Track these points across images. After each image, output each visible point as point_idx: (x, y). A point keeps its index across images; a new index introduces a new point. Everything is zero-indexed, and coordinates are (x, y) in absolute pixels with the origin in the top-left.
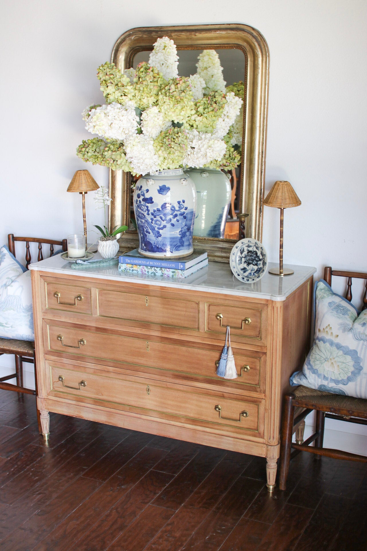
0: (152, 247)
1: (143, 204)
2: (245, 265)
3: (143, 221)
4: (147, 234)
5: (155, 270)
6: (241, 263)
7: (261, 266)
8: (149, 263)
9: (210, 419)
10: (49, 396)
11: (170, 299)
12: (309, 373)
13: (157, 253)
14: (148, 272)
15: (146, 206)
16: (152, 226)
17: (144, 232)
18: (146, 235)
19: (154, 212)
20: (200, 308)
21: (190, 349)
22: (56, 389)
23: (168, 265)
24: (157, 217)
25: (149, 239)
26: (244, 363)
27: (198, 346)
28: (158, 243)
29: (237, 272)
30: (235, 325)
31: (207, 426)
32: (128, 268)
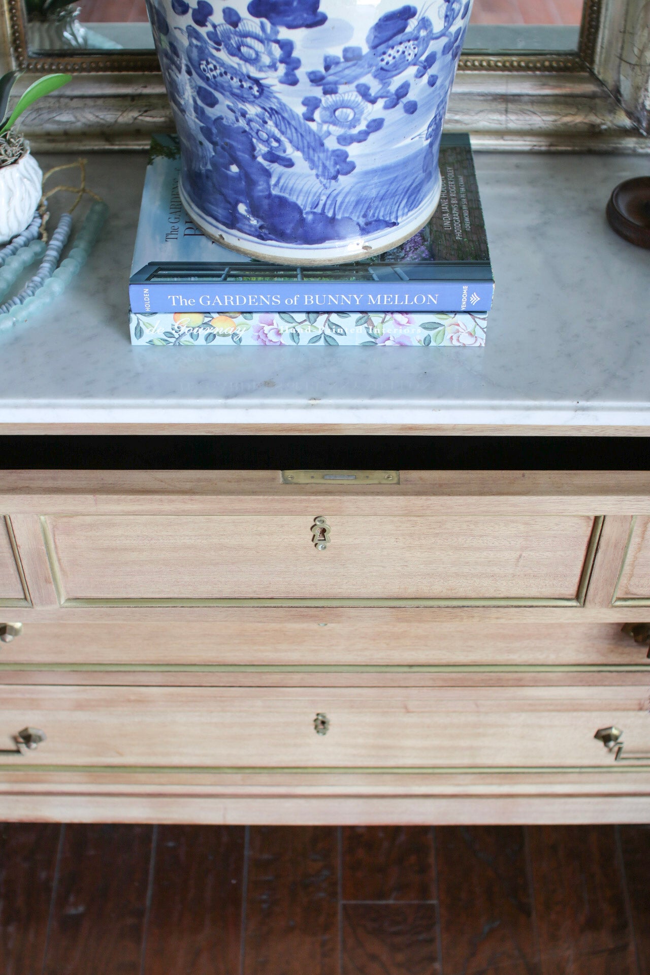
0: (302, 220)
1: (258, 31)
3: (253, 110)
4: (276, 168)
5: (332, 325)
8: (301, 300)
14: (295, 336)
15: (277, 42)
16: (310, 131)
17: (254, 157)
18: (268, 174)
19: (327, 68)
23: (402, 299)
24: (342, 88)
25: (282, 190)
28: (335, 201)
32: (184, 329)
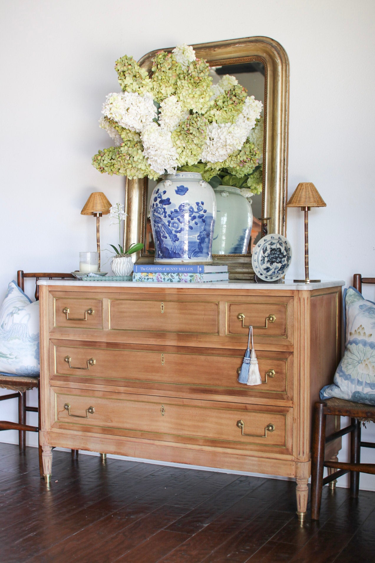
0: (169, 253)
1: (160, 206)
2: (268, 265)
3: (160, 225)
4: (164, 239)
5: (172, 276)
6: (264, 263)
7: (286, 262)
8: (166, 269)
9: (231, 438)
10: (53, 429)
11: (188, 302)
12: (342, 381)
13: (174, 259)
14: (164, 279)
15: (163, 208)
16: (169, 229)
17: (161, 238)
18: (163, 241)
19: (171, 213)
20: (220, 309)
21: (209, 357)
22: (61, 419)
23: (186, 269)
24: (174, 219)
25: (166, 245)
26: (269, 367)
27: (218, 352)
28: (175, 248)
29: (259, 272)
30: (258, 325)
31: (229, 446)
32: (143, 277)
